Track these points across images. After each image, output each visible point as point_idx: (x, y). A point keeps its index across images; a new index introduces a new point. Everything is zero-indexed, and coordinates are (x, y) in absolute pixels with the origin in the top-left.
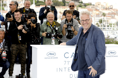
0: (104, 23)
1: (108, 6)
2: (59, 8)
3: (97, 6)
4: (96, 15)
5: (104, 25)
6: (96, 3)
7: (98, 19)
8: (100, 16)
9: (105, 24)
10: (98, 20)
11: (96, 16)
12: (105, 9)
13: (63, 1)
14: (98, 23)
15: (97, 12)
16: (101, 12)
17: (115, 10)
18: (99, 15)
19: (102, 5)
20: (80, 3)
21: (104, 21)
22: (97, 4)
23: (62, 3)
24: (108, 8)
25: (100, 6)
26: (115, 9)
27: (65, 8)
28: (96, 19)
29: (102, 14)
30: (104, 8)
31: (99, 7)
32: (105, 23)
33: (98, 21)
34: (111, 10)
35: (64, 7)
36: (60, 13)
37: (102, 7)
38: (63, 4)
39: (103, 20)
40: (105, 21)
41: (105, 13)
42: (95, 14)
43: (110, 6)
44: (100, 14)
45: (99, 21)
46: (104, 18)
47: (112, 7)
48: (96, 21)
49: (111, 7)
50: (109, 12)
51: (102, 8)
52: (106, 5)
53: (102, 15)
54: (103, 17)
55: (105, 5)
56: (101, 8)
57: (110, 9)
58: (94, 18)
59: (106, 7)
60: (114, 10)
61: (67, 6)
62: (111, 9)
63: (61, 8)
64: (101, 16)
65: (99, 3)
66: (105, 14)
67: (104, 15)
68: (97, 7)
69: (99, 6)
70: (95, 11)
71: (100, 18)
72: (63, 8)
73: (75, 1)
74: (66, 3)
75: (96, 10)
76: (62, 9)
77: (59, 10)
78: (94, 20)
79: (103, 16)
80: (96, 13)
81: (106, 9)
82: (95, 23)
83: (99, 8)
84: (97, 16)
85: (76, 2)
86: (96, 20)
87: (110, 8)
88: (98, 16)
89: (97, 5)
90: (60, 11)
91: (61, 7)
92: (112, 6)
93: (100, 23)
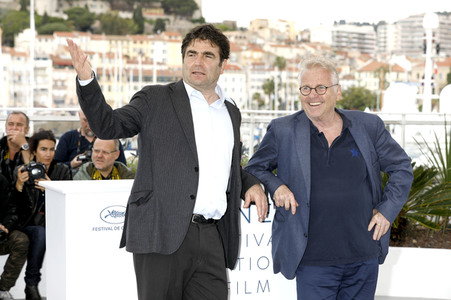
0: (281, 93)
1: (294, 32)
2: (122, 41)
3: (255, 33)
4: (254, 64)
5: (280, 100)
6: (251, 23)
7: (259, 80)
8: (267, 67)
9: (283, 97)
10: (261, 84)
11: (251, 67)
12: (283, 44)
13: (137, 15)
14: (261, 92)
15: (257, 55)
16: (269, 54)
17: (319, 47)
18: (263, 64)
19: (272, 30)
20: (194, 21)
21: (280, 85)
22: (256, 26)
23: (132, 23)
24: (293, 38)
25: (266, 33)
26: (318, 43)
27: (141, 43)
28: (253, 80)
29: (273, 60)
30: (279, 40)
31: (260, 37)
32: (286, 94)
33: (258, 88)
34: (303, 48)
35: (138, 36)
36: (125, 61)
37: (272, 37)
38: (136, 27)
39: (276, 82)
40: (285, 86)
41: (282, 58)
42: (250, 62)
43: (302, 33)
44: (265, 61)
45: (264, 87)
46: (279, 77)
47: (309, 37)
48: (253, 87)
49: (305, 36)
50: (298, 55)
51: (274, 39)
52: (288, 31)
53: (274, 65)
54: (275, 73)
55: (282, 28)
56: (271, 41)
57: (299, 43)
58: (247, 77)
59: (286, 37)
60: (315, 47)
61: (149, 34)
62: (303, 45)
63: (128, 41)
64: (271, 69)
65: (264, 23)
66: (285, 61)
67: (281, 64)
68: (254, 37)
69: (261, 32)
70: (247, 50)
71: (268, 76)
72: (135, 42)
73: (179, 17)
74: (146, 24)
75: (254, 47)
76: (131, 43)
77: (123, 48)
78: (247, 81)
79: (276, 68)
80: (251, 58)
81: (289, 43)
82: (247, 92)
83: (264, 39)
84: (256, 67)
85: (181, 19)
86: (251, 83)
87: (300, 38)
88: (258, 70)
89: (256, 30)
90: (125, 52)
91: (128, 37)
92: (307, 31)
93: (266, 93)
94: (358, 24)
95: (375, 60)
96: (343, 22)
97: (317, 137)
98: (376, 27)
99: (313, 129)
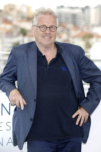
18: (12, 32)
25: (14, 13)
30: (23, 17)
42: (4, 31)
55: (24, 10)
58: (3, 41)
64: (18, 35)
67: (24, 32)
75: (6, 21)
80: (5, 28)
94: (72, 8)
96: (62, 7)
97: (41, 58)
98: (83, 10)
99: (39, 53)
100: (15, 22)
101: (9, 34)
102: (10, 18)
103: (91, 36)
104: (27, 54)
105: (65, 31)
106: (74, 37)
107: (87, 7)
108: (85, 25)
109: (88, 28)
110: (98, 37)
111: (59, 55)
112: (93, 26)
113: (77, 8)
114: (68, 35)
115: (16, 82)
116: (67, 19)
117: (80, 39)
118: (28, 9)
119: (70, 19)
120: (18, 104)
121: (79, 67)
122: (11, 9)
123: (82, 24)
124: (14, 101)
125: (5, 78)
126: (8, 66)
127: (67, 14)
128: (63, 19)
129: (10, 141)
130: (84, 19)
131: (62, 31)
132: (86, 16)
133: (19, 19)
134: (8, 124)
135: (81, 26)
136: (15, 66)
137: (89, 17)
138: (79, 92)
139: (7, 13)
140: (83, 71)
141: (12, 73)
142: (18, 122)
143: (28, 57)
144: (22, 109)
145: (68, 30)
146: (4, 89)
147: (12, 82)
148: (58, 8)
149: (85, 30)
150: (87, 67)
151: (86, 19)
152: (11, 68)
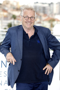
10: (6, 24)
16: (10, 14)
19: (12, 5)
25: (9, 6)
42: (3, 16)
46: (14, 22)
53: (12, 17)
86: (3, 24)
94: (43, 3)
95: (49, 17)
96: (37, 2)
97: (25, 35)
98: (50, 4)
99: (24, 32)
100: (9, 11)
101: (6, 18)
102: (6, 9)
103: (53, 20)
104: (17, 33)
105: (39, 17)
106: (44, 21)
107: (52, 3)
108: (50, 14)
109: (52, 16)
110: (58, 21)
111: (36, 34)
112: (55, 14)
113: (46, 3)
114: (41, 19)
115: (10, 48)
116: (40, 10)
117: (47, 22)
118: (17, 3)
119: (42, 10)
120: (11, 61)
121: (47, 40)
122: (7, 3)
123: (49, 13)
124: (9, 60)
125: (4, 46)
126: (6, 39)
127: (40, 7)
128: (38, 10)
129: (6, 83)
130: (50, 10)
131: (37, 17)
132: (51, 8)
133: (12, 9)
134: (5, 73)
135: (48, 14)
136: (10, 39)
137: (53, 9)
138: (47, 55)
139: (5, 6)
140: (50, 43)
141: (8, 43)
142: (11, 72)
143: (17, 34)
144: (14, 64)
145: (41, 16)
146: (3, 52)
147: (8, 48)
148: (35, 3)
149: (51, 16)
150: (52, 41)
151: (51, 10)
152: (8, 40)
